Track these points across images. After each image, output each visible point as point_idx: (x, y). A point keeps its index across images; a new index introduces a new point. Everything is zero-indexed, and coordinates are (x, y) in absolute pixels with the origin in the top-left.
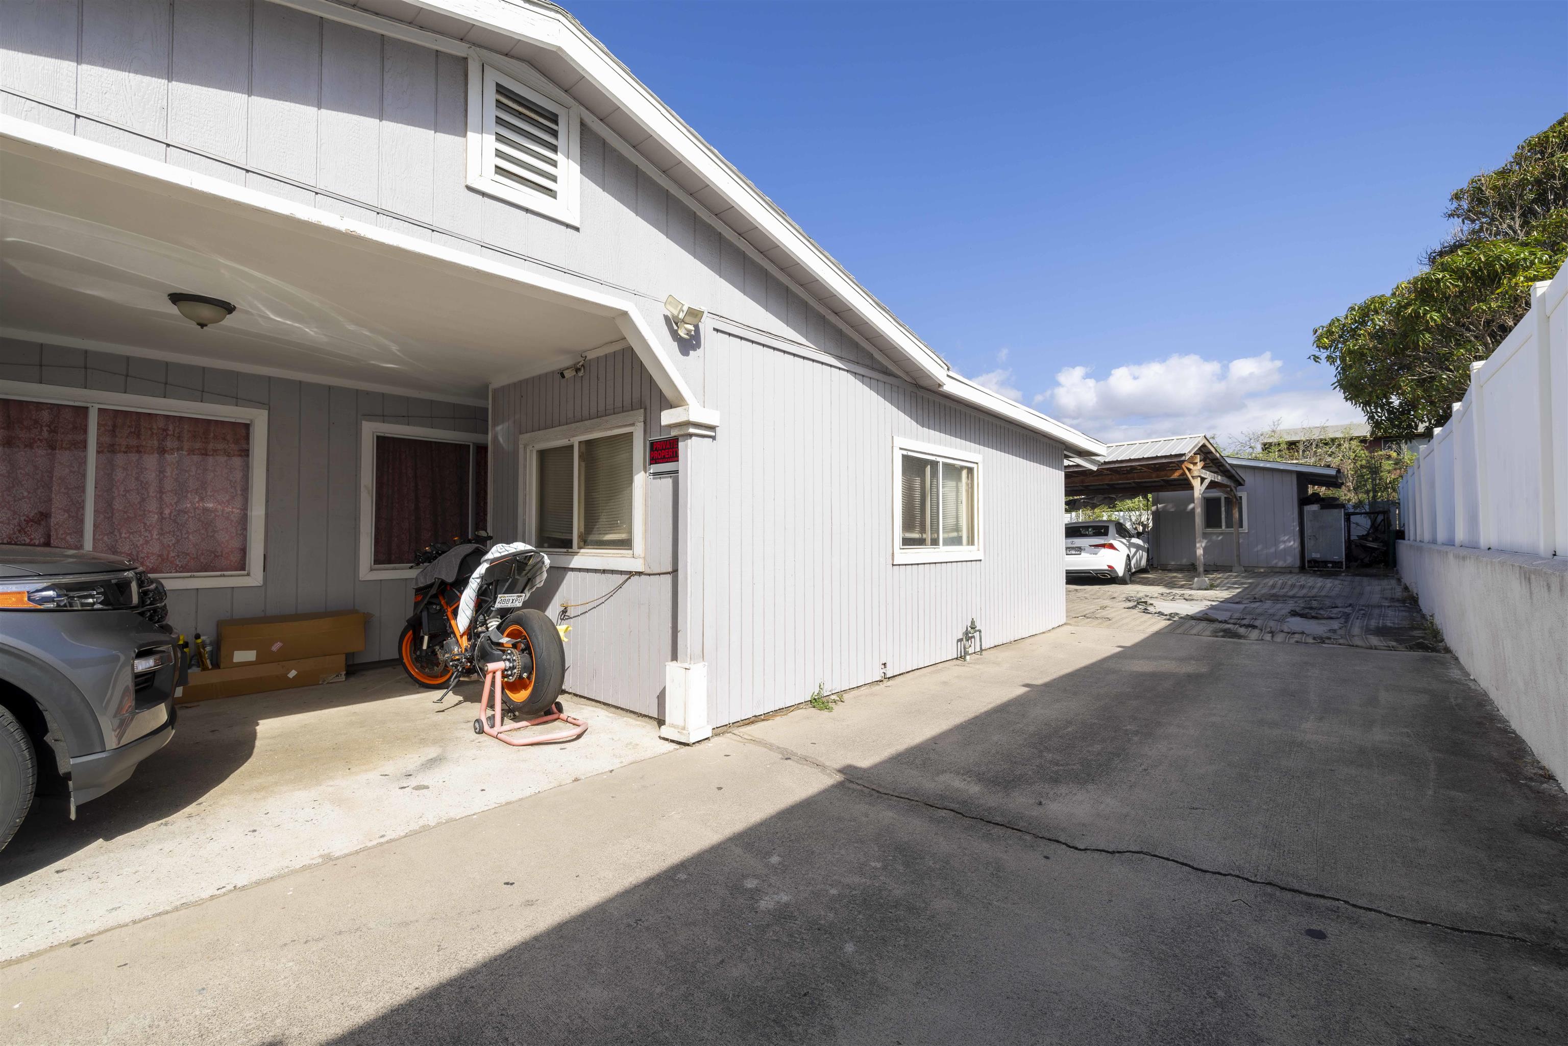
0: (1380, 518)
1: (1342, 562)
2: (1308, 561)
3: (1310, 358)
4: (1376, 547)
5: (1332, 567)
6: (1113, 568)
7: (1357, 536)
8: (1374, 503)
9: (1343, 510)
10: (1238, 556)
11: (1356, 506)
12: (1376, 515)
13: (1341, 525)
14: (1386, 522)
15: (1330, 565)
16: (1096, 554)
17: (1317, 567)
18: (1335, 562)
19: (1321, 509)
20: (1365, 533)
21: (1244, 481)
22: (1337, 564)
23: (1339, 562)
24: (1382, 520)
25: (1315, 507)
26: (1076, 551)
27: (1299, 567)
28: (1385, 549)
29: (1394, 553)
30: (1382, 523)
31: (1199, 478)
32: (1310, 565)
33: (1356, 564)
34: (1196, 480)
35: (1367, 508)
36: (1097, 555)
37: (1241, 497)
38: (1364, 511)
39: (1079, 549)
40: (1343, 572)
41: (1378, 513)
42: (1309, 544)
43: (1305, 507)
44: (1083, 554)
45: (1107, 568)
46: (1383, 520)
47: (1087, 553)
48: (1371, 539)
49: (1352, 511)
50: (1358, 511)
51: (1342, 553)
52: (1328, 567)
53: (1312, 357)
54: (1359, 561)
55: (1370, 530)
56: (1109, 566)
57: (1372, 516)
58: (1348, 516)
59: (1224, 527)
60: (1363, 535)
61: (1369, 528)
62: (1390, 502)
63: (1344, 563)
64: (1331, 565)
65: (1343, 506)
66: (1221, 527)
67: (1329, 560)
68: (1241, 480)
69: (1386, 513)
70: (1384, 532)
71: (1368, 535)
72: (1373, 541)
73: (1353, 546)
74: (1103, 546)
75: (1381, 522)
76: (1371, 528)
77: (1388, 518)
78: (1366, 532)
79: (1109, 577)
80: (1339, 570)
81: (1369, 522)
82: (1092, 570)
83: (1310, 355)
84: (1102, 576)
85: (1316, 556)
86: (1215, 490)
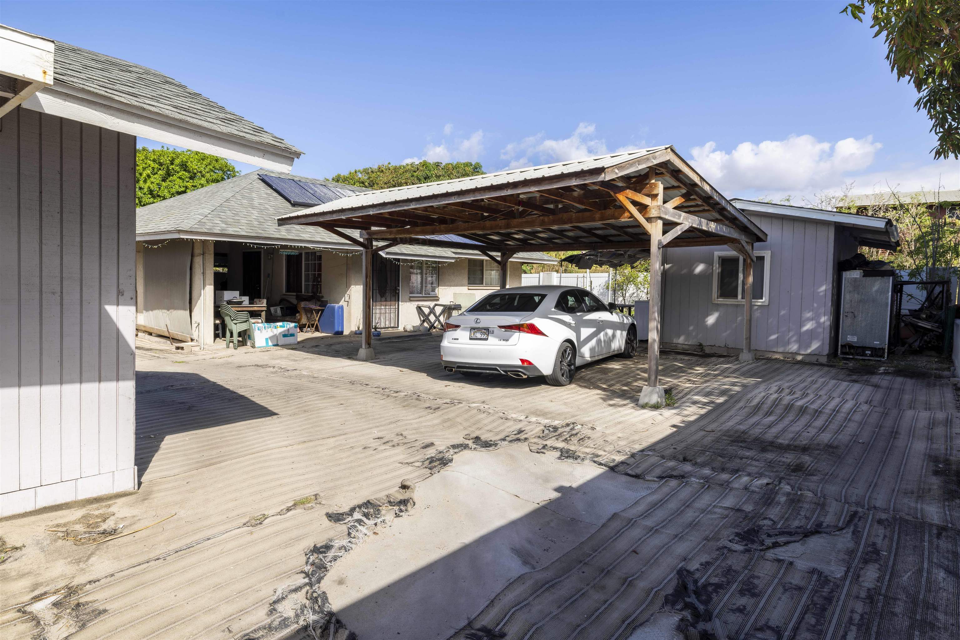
0: (938, 289)
1: (883, 349)
2: (841, 346)
3: (845, 10)
4: (929, 327)
5: (871, 355)
6: (530, 363)
7: (909, 310)
8: (933, 271)
9: (891, 278)
10: (749, 339)
11: (913, 274)
12: (934, 285)
13: (887, 298)
14: (945, 295)
15: (868, 352)
16: (507, 340)
17: (852, 354)
18: (875, 349)
19: (864, 276)
20: (917, 307)
21: (767, 235)
22: (877, 352)
23: (879, 349)
24: (940, 292)
25: (856, 274)
26: (482, 333)
27: (828, 355)
28: (940, 331)
29: (952, 338)
30: (940, 296)
31: (660, 223)
32: (844, 351)
33: (903, 349)
34: (654, 224)
35: (924, 276)
36: (508, 343)
37: (761, 259)
38: (918, 281)
39: (487, 331)
40: (884, 363)
41: (937, 283)
42: (845, 323)
43: (844, 273)
44: (492, 340)
45: (520, 363)
46: (942, 292)
47: (496, 337)
48: (924, 316)
49: (906, 278)
50: (913, 280)
51: (885, 337)
52: (866, 355)
53: (850, 9)
54: (907, 346)
55: (924, 303)
56: (523, 361)
57: (929, 286)
58: (898, 288)
59: (740, 297)
60: (915, 311)
61: (923, 301)
62: (952, 270)
63: (886, 351)
64: (870, 352)
65: (892, 273)
66: (736, 296)
67: (867, 345)
68: (760, 235)
69: (946, 283)
70: (941, 308)
71: (921, 310)
72: (926, 320)
73: (903, 324)
74: (519, 328)
75: (939, 294)
76: (925, 301)
77: (948, 290)
78: (919, 306)
79: (525, 377)
80: (879, 359)
81: (925, 293)
82: (501, 366)
83: (847, 5)
84: (514, 375)
85: (852, 339)
86: (725, 246)
